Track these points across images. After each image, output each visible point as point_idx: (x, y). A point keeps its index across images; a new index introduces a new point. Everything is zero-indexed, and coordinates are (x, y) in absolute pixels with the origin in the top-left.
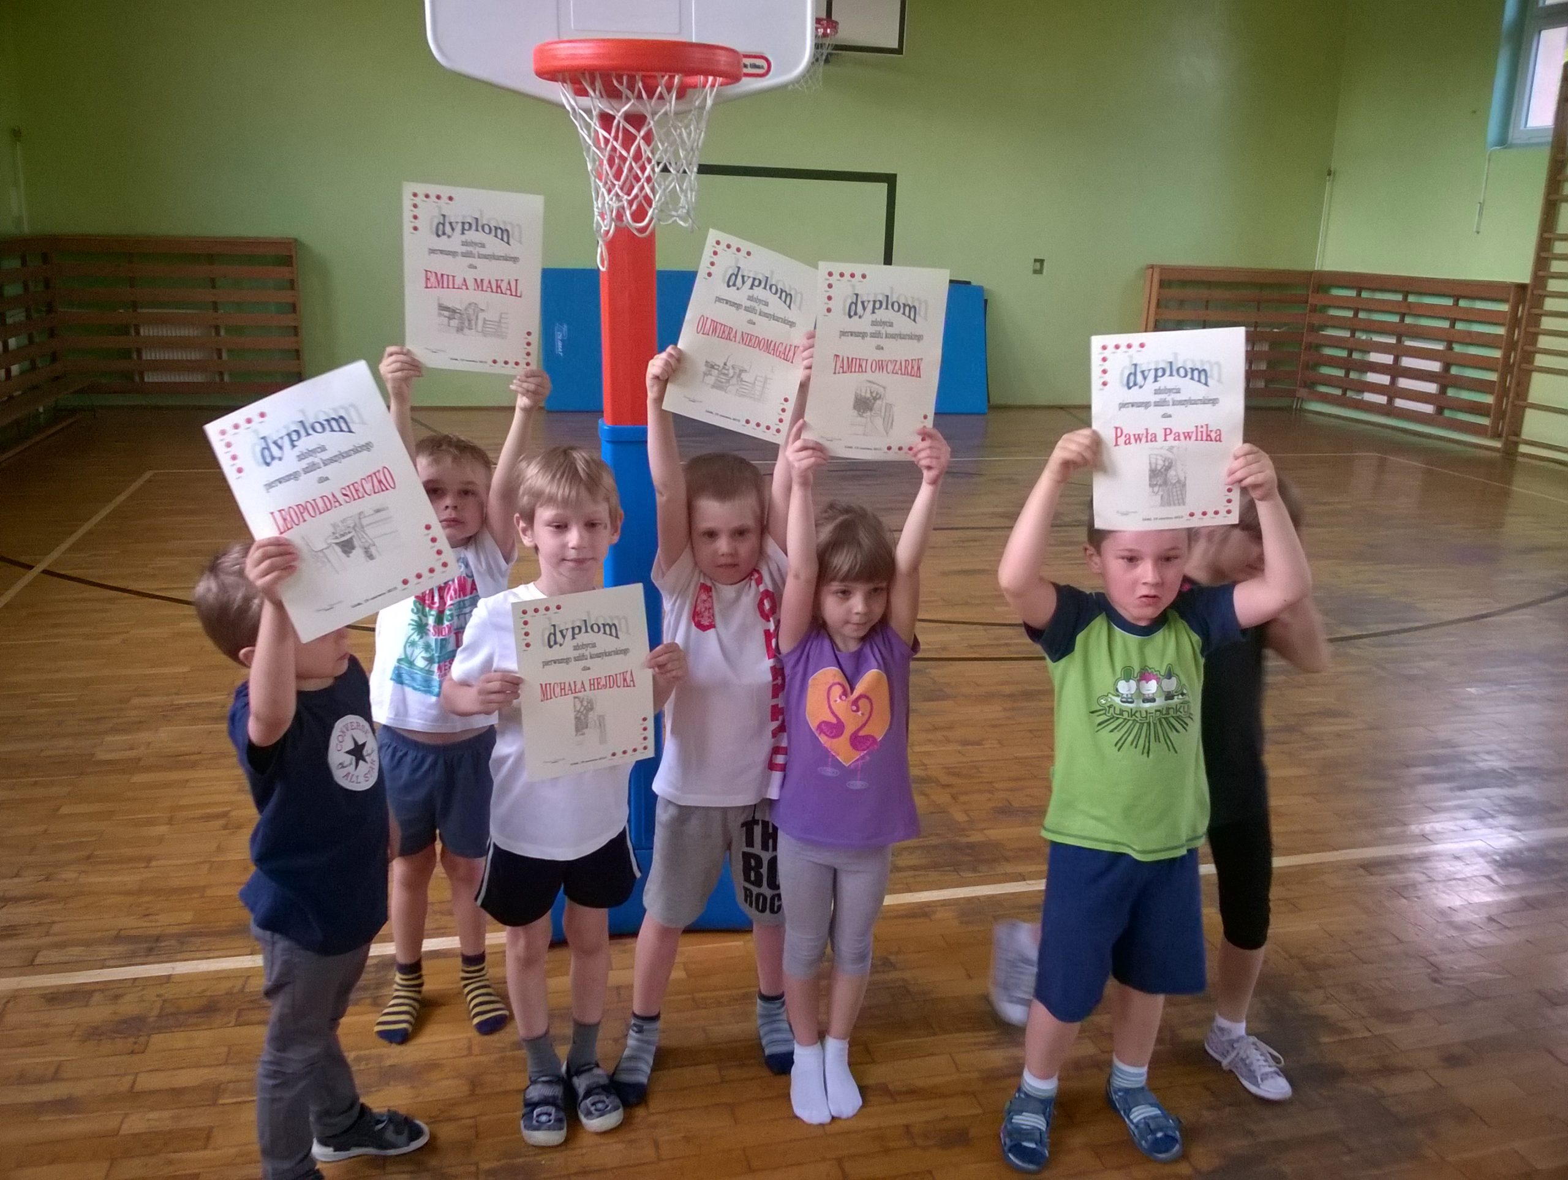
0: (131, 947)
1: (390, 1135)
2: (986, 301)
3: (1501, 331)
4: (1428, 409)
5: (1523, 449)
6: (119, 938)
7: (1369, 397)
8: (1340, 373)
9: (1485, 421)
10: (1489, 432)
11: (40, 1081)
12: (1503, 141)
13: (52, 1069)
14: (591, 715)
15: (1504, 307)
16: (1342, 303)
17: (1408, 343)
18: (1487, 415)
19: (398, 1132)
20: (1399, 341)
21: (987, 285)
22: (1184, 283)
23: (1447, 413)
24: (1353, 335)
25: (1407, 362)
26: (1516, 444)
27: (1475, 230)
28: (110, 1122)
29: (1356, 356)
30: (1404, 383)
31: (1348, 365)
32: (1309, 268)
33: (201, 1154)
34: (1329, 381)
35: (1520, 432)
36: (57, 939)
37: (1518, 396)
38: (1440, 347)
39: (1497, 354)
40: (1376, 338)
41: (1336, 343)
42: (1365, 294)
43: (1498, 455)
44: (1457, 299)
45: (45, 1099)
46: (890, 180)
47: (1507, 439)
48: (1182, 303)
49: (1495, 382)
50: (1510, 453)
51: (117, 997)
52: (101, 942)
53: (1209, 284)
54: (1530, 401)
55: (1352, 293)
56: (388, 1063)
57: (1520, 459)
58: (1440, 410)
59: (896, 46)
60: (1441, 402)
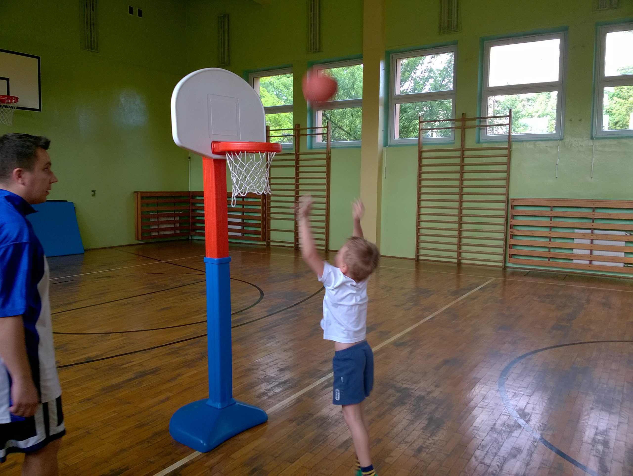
2: (75, 208)
3: (259, 208)
4: (239, 234)
5: (272, 244)
10: (262, 239)
15: (260, 201)
16: (200, 202)
18: (260, 234)
21: (74, 202)
23: (246, 235)
26: (270, 242)
30: (230, 227)
34: (198, 228)
35: (270, 238)
37: (268, 227)
38: (239, 214)
39: (260, 215)
41: (200, 215)
43: (265, 246)
47: (267, 241)
48: (148, 205)
49: (261, 224)
50: (268, 245)
53: (157, 197)
54: (271, 228)
57: (271, 247)
58: (243, 234)
59: (38, 108)
60: (244, 232)
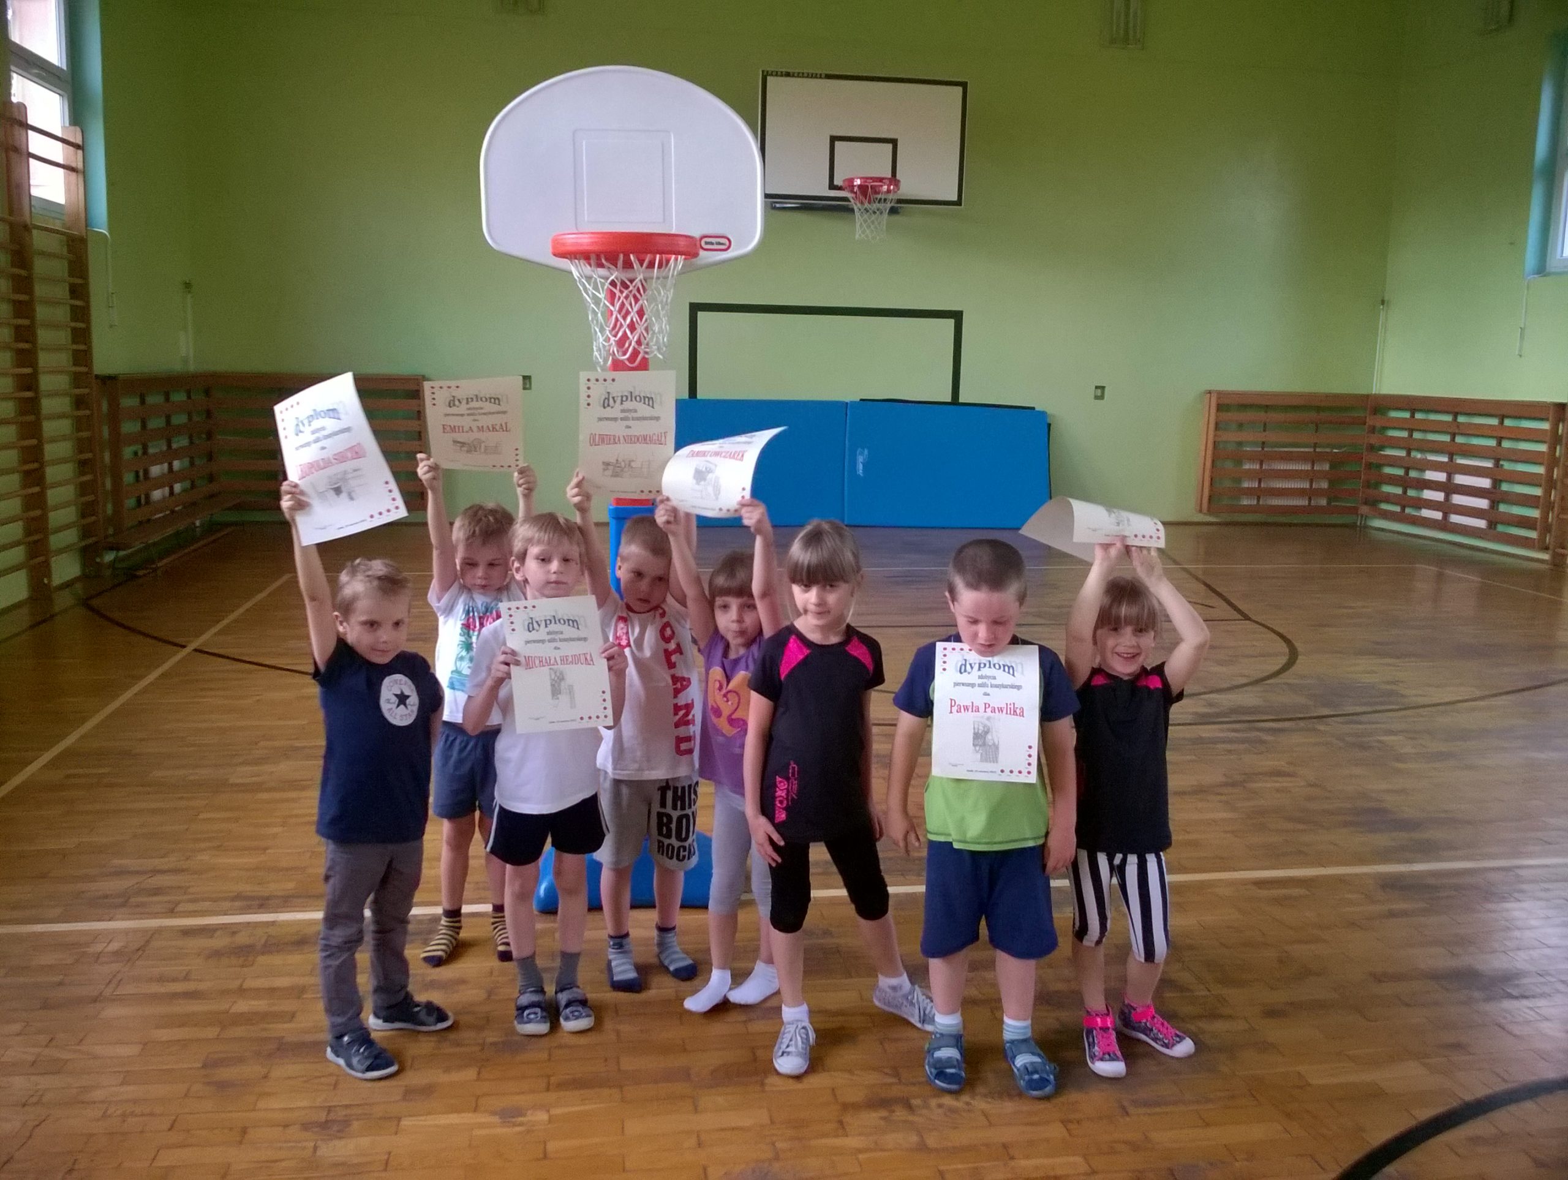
0: (245, 903)
1: (423, 1016)
2: (1049, 425)
3: (1543, 448)
4: (1481, 524)
6: (238, 897)
7: (1426, 513)
8: (1398, 491)
9: (1533, 535)
10: (1538, 545)
11: (174, 980)
12: (1542, 270)
13: (185, 973)
14: (563, 684)
15: (1545, 426)
16: (1399, 425)
17: (1461, 461)
18: (1534, 528)
19: (429, 1014)
20: (1451, 459)
21: (1049, 411)
22: (1244, 407)
23: (1501, 528)
24: (1409, 454)
25: (1460, 479)
26: (1564, 556)
27: (1517, 353)
28: (224, 1006)
29: (1413, 474)
30: (1458, 499)
31: (1405, 483)
32: (1363, 391)
33: (286, 1026)
34: (1388, 499)
36: (190, 897)
37: (1563, 509)
38: (1489, 464)
39: (1540, 470)
40: (1432, 457)
41: (1394, 462)
42: (1419, 416)
43: (1547, 567)
44: (1502, 418)
45: (178, 991)
46: (957, 316)
47: (1554, 551)
48: (1241, 426)
49: (1539, 497)
50: (1558, 565)
51: (234, 933)
52: (225, 899)
53: (1267, 408)
55: (1406, 415)
56: (429, 978)
58: (1492, 525)
59: (955, 198)
60: (1493, 518)
